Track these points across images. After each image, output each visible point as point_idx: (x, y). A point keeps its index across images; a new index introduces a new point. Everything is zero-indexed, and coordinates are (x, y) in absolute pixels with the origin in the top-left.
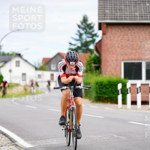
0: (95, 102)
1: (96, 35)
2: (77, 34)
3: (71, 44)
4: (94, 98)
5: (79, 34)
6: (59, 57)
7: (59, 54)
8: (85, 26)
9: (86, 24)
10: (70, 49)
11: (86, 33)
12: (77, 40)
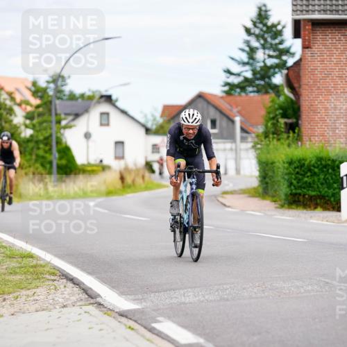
0: (286, 206)
1: (287, 52)
2: (243, 50)
3: (228, 72)
4: (283, 197)
5: (247, 49)
6: (201, 103)
7: (200, 96)
8: (262, 30)
9: (265, 25)
10: (227, 84)
11: (264, 47)
12: (244, 64)
